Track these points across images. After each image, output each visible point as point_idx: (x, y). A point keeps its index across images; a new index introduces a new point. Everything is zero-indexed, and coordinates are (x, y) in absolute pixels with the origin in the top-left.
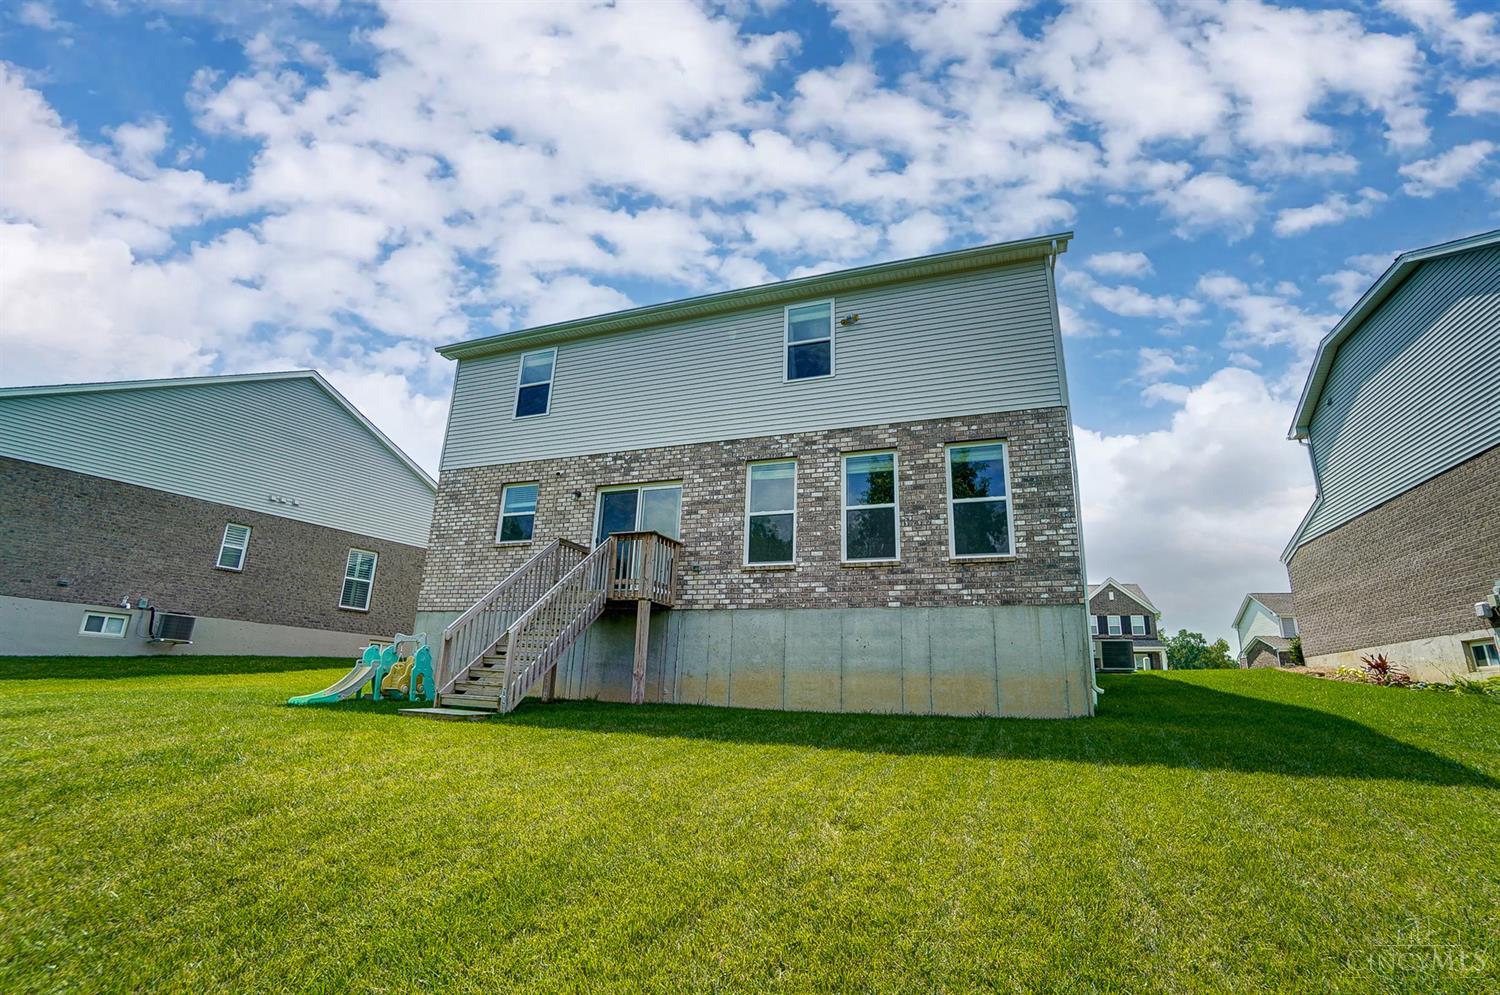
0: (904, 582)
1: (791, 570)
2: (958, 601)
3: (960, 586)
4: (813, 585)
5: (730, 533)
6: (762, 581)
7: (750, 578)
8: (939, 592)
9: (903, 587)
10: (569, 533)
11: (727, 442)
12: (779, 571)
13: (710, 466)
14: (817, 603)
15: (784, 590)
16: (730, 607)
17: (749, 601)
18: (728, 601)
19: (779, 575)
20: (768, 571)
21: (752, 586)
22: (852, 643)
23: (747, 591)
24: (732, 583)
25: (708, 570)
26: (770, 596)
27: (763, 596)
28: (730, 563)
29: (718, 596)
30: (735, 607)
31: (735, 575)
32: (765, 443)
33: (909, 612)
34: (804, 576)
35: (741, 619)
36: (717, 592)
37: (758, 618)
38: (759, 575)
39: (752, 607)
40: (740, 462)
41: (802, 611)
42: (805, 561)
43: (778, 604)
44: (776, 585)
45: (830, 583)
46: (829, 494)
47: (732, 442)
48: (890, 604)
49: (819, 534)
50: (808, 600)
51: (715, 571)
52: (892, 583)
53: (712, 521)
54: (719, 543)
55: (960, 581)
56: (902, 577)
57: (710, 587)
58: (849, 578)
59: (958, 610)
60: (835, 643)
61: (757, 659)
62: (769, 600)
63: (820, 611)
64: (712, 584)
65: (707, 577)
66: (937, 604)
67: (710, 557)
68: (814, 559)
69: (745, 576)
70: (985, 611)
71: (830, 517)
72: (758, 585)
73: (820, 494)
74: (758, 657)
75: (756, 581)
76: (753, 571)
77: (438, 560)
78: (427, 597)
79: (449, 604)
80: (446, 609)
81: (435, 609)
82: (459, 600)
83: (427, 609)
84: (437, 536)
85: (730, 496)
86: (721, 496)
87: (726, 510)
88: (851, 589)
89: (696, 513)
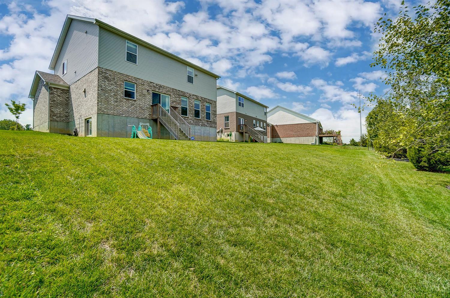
4: (191, 121)
15: (187, 121)
19: (187, 118)
20: (185, 117)
22: (196, 131)
32: (184, 93)
33: (202, 127)
45: (193, 121)
49: (192, 112)
59: (207, 127)
68: (191, 117)
73: (192, 106)
76: (183, 117)
77: (103, 98)
78: (101, 109)
79: (111, 113)
80: (109, 114)
81: (105, 113)
82: (114, 112)
83: (102, 113)
84: (101, 90)
85: (179, 101)
86: (177, 101)
87: (178, 104)
88: (196, 122)
89: (173, 103)
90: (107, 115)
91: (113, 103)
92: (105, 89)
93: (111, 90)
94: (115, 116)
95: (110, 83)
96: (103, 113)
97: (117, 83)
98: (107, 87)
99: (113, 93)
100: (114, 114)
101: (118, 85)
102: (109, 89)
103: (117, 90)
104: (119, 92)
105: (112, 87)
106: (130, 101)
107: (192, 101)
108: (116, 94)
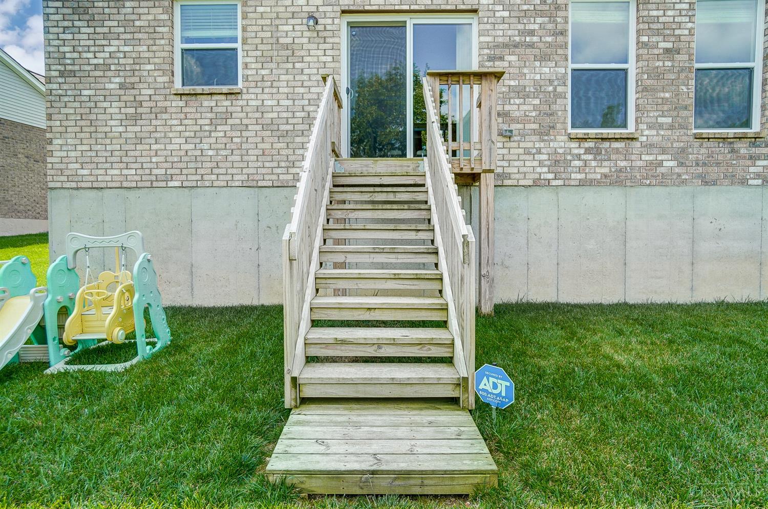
1: (632, 139)
4: (660, 158)
5: (551, 89)
6: (596, 152)
7: (580, 147)
9: (765, 163)
10: (305, 78)
12: (616, 139)
14: (664, 180)
15: (623, 164)
16: (554, 183)
17: (579, 176)
18: (551, 176)
19: (616, 145)
20: (604, 139)
21: (583, 157)
23: (577, 163)
24: (556, 153)
25: (524, 136)
26: (606, 170)
27: (598, 170)
28: (553, 127)
29: (539, 170)
30: (560, 182)
31: (560, 143)
34: (649, 146)
35: (569, 197)
36: (536, 163)
37: (590, 197)
38: (591, 144)
39: (582, 184)
41: (646, 190)
42: (650, 128)
43: (616, 180)
44: (613, 157)
45: (681, 156)
46: (682, 45)
48: (750, 181)
49: (667, 95)
50: (652, 177)
51: (534, 138)
52: (754, 158)
53: (525, 71)
54: (537, 102)
56: (765, 150)
57: (527, 157)
58: (703, 151)
60: (685, 225)
61: (591, 244)
62: (605, 176)
63: (668, 189)
64: (530, 153)
65: (522, 145)
67: (525, 119)
68: (661, 126)
69: (574, 145)
71: (683, 76)
72: (590, 157)
73: (670, 45)
74: (592, 241)
75: (588, 151)
76: (582, 139)
78: (63, 167)
83: (68, 185)
84: (62, 74)
85: (549, 39)
86: (535, 39)
87: (544, 58)
88: (704, 164)
89: (501, 59)
91: (121, 129)
92: (77, 68)
93: (107, 67)
95: (99, 30)
97: (137, 23)
98: (85, 55)
99: (117, 80)
101: (139, 29)
102: (95, 61)
103: (137, 61)
104: (149, 67)
105: (112, 49)
106: (206, 104)
107: (670, 13)
108: (133, 80)
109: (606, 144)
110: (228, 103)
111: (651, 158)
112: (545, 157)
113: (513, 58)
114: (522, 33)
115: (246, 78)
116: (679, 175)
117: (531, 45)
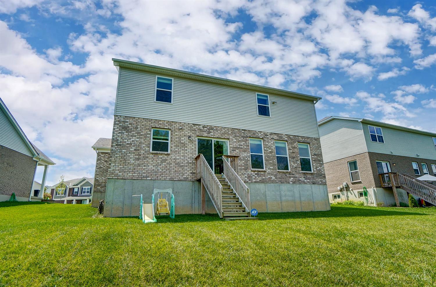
0: (293, 177)
1: (265, 172)
2: (305, 183)
3: (304, 179)
4: (271, 176)
5: (247, 159)
6: (257, 174)
7: (254, 173)
8: (300, 180)
9: (292, 178)
11: (243, 130)
12: (262, 172)
13: (238, 136)
14: (273, 182)
15: (264, 178)
16: (249, 182)
17: (254, 180)
18: (248, 180)
19: (262, 173)
20: (259, 171)
21: (255, 176)
22: (282, 193)
23: (254, 177)
24: (249, 174)
25: (241, 170)
26: (260, 179)
27: (258, 179)
28: (248, 168)
29: (245, 178)
30: (250, 182)
31: (249, 172)
32: (254, 132)
33: (294, 185)
34: (269, 174)
35: (252, 186)
36: (244, 177)
37: (258, 186)
38: (256, 173)
39: (256, 182)
40: (247, 137)
41: (269, 184)
42: (268, 169)
43: (263, 182)
44: (262, 176)
45: (275, 176)
46: (273, 151)
47: (244, 130)
48: (290, 183)
49: (271, 162)
50: (270, 181)
51: (244, 170)
52: (290, 177)
53: (241, 154)
54: (244, 162)
55: (304, 178)
56: (292, 176)
57: (242, 175)
58: (280, 175)
59: (305, 185)
60: (278, 193)
61: (258, 198)
62: (260, 180)
63: (274, 184)
64: (243, 174)
65: (241, 172)
66: (300, 184)
67: (241, 166)
68: (271, 169)
69: (253, 173)
70: (310, 185)
71: (274, 157)
72: (256, 176)
73: (271, 151)
74: (259, 197)
75: (256, 174)
76: (254, 171)
77: (118, 156)
78: (113, 172)
79: (128, 176)
80: (126, 178)
81: (119, 178)
82: (134, 174)
83: (114, 178)
85: (245, 147)
86: (242, 147)
87: (245, 151)
88: (281, 178)
89: (235, 151)
90: (122, 181)
91: (133, 162)
93: (131, 144)
94: (135, 181)
95: (129, 134)
96: (116, 178)
97: (141, 133)
98: (124, 140)
99: (134, 148)
100: (133, 178)
101: (142, 135)
102: (128, 142)
103: (141, 143)
104: (144, 145)
105: (133, 139)
106: (160, 156)
107: (270, 144)
108: (138, 148)
109: (260, 173)
110: (166, 157)
111: (270, 176)
112: (246, 175)
113: (238, 151)
114: (240, 145)
115: (171, 150)
116: (276, 181)
117: (242, 148)
